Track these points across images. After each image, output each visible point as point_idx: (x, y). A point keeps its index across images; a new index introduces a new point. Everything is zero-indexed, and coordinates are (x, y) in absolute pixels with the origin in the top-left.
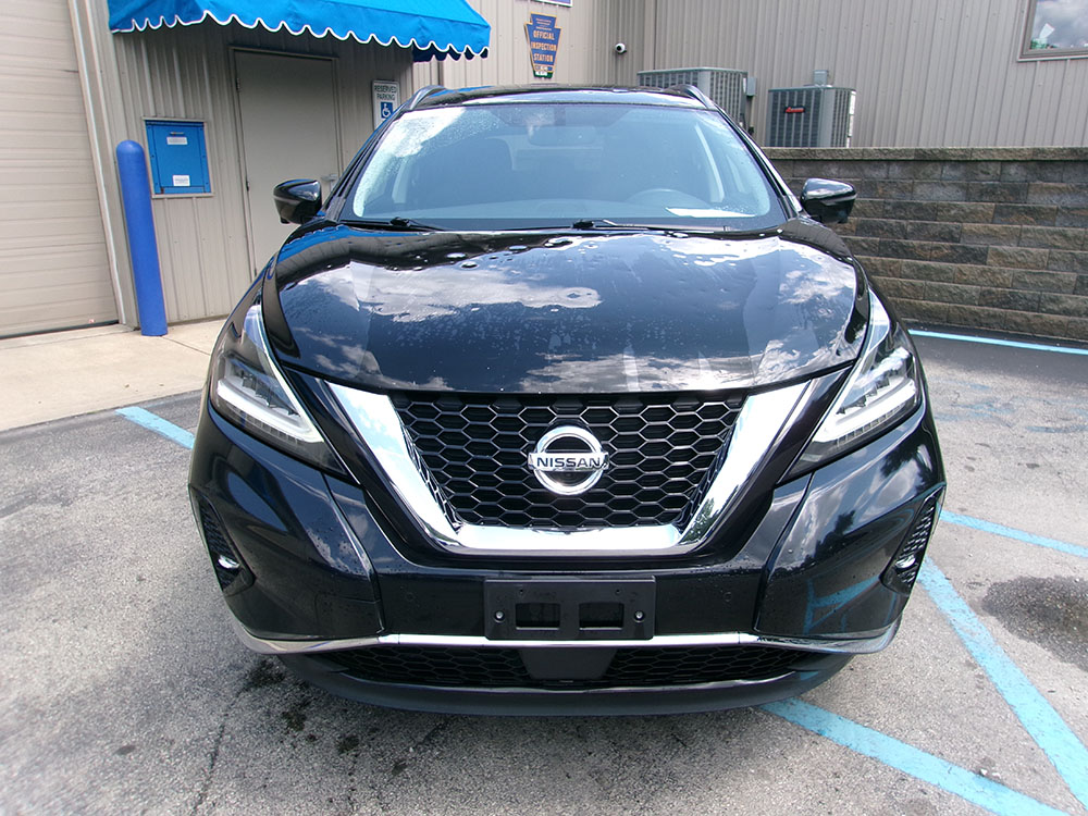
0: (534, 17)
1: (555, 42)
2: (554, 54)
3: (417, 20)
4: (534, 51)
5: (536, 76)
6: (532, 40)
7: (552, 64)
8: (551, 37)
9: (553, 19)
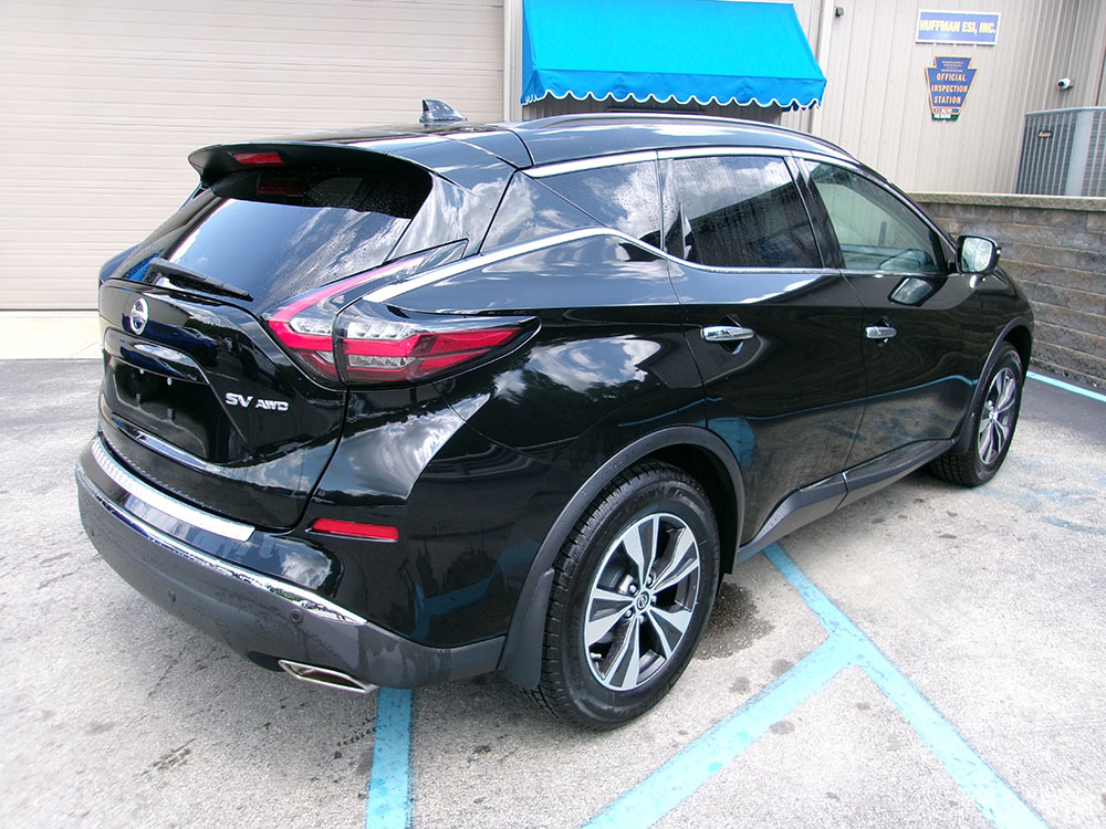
0: (939, 61)
1: (968, 83)
2: (963, 95)
3: (742, 80)
4: (934, 94)
5: (934, 119)
6: (933, 82)
7: (960, 105)
8: (961, 78)
9: (967, 61)
